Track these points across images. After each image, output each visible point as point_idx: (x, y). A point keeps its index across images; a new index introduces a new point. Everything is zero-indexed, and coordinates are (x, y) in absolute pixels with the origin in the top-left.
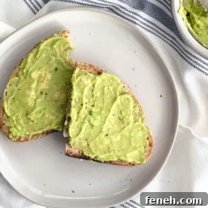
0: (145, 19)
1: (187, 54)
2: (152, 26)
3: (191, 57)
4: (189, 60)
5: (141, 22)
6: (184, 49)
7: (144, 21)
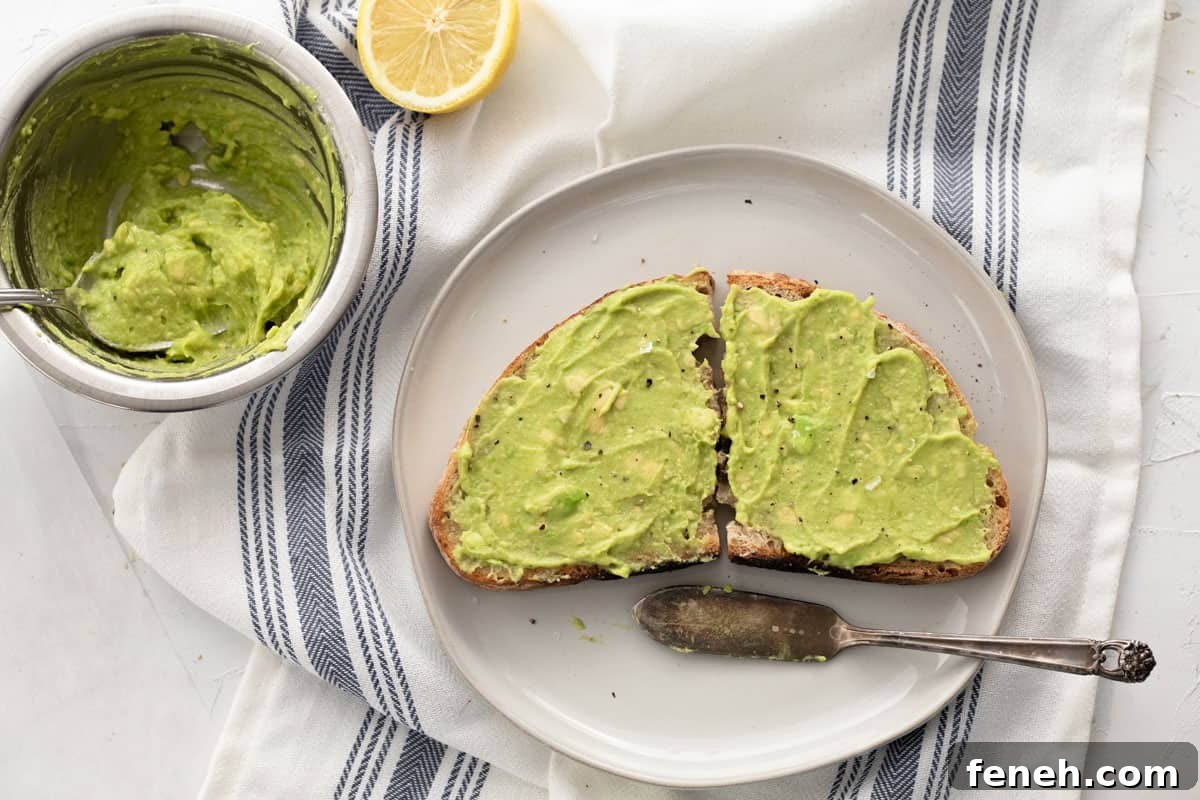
0: (341, 435)
1: (389, 267)
2: (349, 405)
3: (392, 254)
4: (404, 254)
5: (354, 442)
6: (378, 284)
7: (348, 436)
